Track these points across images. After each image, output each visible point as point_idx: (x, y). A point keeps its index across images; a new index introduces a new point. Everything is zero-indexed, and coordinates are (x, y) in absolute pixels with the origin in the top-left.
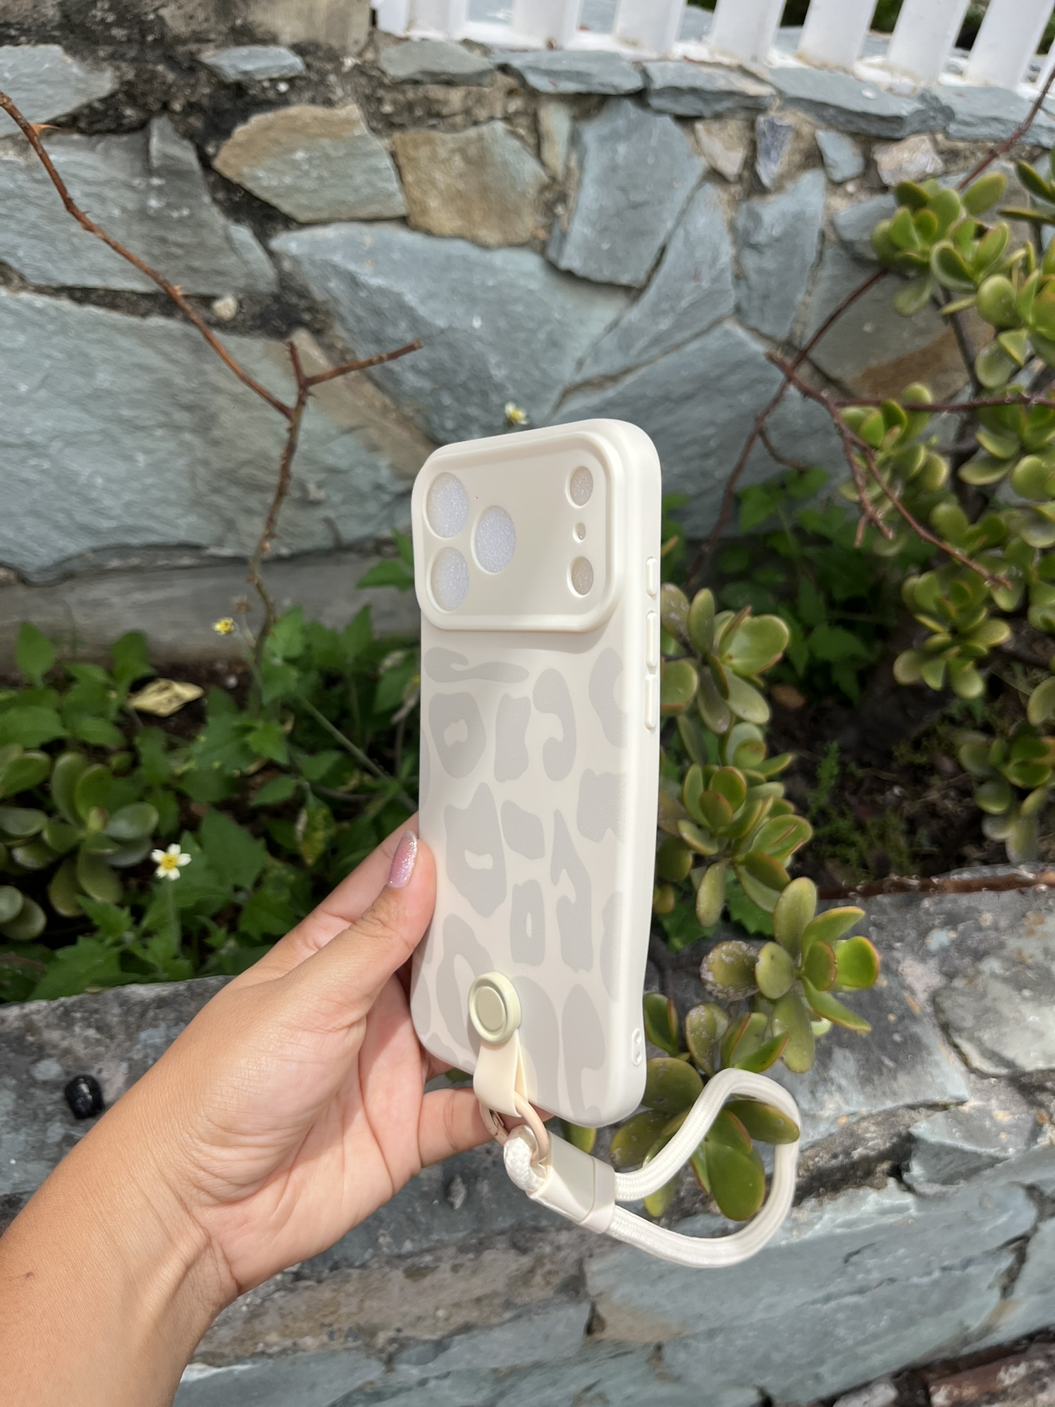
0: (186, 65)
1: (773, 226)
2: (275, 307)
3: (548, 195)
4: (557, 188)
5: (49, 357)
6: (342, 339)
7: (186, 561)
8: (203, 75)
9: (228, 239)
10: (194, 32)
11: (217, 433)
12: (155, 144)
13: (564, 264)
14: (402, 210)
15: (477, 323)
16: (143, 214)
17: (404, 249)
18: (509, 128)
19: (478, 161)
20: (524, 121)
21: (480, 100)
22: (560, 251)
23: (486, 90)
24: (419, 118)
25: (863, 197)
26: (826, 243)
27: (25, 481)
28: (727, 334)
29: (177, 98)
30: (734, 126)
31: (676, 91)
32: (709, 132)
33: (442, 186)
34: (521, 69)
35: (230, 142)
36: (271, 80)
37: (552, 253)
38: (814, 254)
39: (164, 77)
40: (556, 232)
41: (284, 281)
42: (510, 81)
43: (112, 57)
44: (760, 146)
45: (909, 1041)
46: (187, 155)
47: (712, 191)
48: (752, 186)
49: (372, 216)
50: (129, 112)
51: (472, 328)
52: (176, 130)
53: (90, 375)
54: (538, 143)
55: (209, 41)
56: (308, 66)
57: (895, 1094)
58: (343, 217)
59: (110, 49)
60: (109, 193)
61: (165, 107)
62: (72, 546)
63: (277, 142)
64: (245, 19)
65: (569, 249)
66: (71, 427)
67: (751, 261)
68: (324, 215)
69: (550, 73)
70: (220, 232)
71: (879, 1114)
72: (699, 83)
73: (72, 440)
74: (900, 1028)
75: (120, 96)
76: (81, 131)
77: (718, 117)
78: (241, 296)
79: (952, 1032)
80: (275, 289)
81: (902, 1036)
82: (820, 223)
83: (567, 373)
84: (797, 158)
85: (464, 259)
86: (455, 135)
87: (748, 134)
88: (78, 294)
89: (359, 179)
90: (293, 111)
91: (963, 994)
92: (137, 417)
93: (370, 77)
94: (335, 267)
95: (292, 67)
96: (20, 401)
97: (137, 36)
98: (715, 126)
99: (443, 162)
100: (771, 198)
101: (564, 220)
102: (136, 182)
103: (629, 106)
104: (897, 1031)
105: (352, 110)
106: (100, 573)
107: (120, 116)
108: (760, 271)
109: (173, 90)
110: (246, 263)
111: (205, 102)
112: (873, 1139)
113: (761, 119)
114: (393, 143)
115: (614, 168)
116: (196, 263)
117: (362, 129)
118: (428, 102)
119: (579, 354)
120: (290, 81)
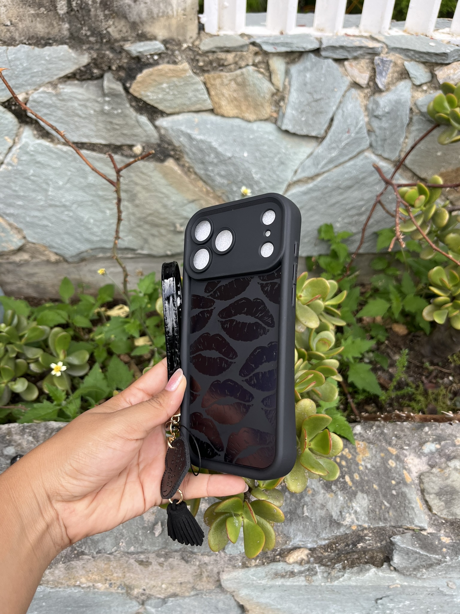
0: (118, 50)
1: (385, 107)
2: (158, 149)
3: (276, 97)
4: (279, 94)
5: (70, 171)
6: (188, 162)
7: (130, 256)
8: (124, 54)
9: (138, 121)
10: (122, 37)
11: (137, 202)
12: (106, 83)
13: (284, 127)
14: (211, 107)
15: (246, 154)
16: (102, 112)
17: (212, 123)
18: (256, 69)
19: (242, 84)
20: (263, 66)
21: (241, 58)
22: (282, 122)
23: (245, 53)
24: (215, 67)
25: (432, 92)
26: (414, 114)
27: (63, 220)
28: (366, 158)
29: (113, 64)
30: (364, 63)
31: (333, 48)
32: (351, 65)
33: (227, 96)
34: (260, 43)
35: (135, 81)
36: (151, 55)
37: (279, 123)
38: (408, 119)
39: (109, 56)
40: (281, 114)
41: (162, 138)
42: (256, 49)
43: (89, 49)
44: (377, 70)
45: (400, 496)
46: (118, 87)
47: (354, 92)
48: (375, 88)
49: (197, 110)
50: (95, 71)
51: (244, 156)
52: (114, 77)
53: (85, 178)
54: (269, 74)
55: (128, 40)
56: (167, 48)
57: (385, 519)
58: (186, 111)
59: (88, 46)
60: (89, 104)
61: (110, 68)
62: (83, 247)
63: (155, 81)
64: (142, 30)
65: (286, 121)
66: (80, 199)
67: (376, 124)
68: (177, 110)
69: (273, 44)
70: (134, 119)
71: (375, 528)
72: (345, 44)
73: (81, 204)
74: (397, 488)
75: (92, 65)
76: (78, 80)
77: (356, 58)
78: (144, 145)
79: (425, 494)
80: (158, 142)
81: (397, 492)
82: (409, 104)
83: (289, 176)
84: (396, 75)
85: (239, 126)
86: (231, 73)
87: (371, 66)
88: (80, 145)
89: (191, 94)
90: (160, 67)
91: (436, 476)
92: (106, 195)
93: (194, 51)
94: (182, 131)
95: (159, 49)
96: (59, 188)
97: (99, 40)
98: (354, 63)
99: (227, 85)
100: (384, 94)
101: (284, 108)
102: (100, 99)
103: (312, 56)
104: (395, 489)
105: (186, 65)
106: (96, 259)
107: (92, 73)
108: (381, 128)
109: (112, 61)
110: (145, 131)
111: (125, 65)
112: (370, 540)
113: (376, 58)
114: (205, 78)
115: (305, 84)
116: (125, 132)
117: (190, 73)
118: (218, 60)
119: (295, 168)
120: (159, 55)
